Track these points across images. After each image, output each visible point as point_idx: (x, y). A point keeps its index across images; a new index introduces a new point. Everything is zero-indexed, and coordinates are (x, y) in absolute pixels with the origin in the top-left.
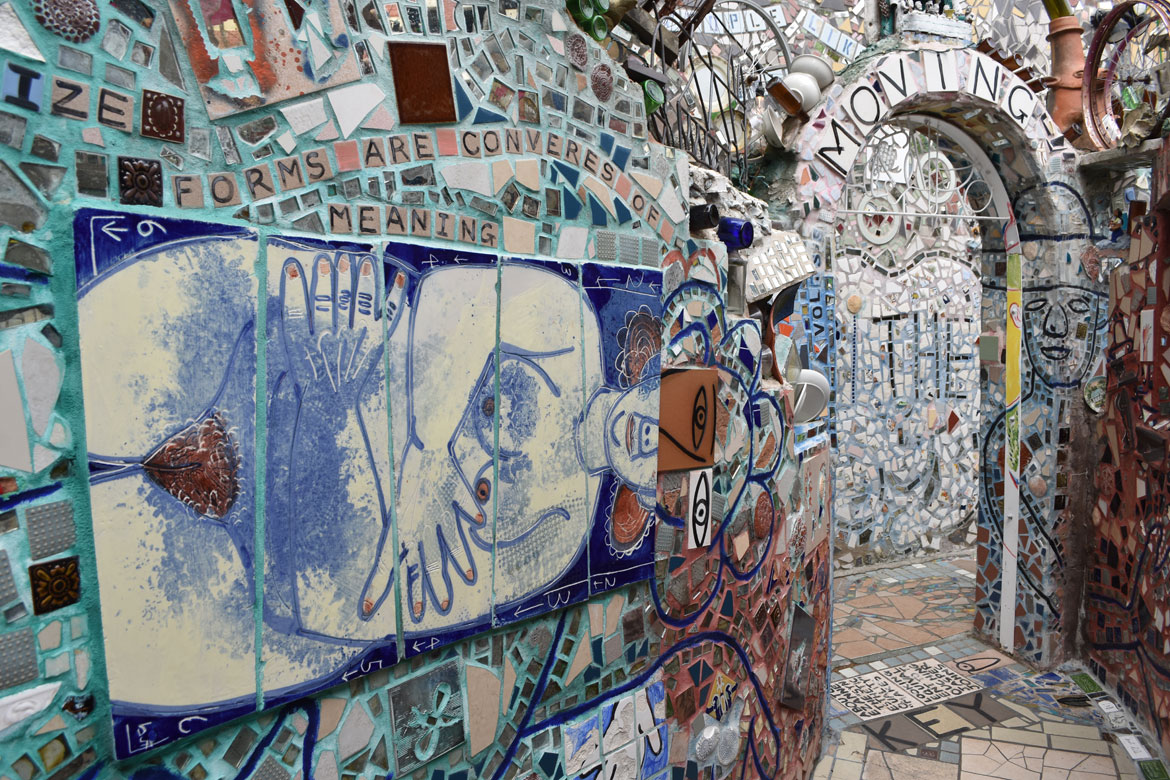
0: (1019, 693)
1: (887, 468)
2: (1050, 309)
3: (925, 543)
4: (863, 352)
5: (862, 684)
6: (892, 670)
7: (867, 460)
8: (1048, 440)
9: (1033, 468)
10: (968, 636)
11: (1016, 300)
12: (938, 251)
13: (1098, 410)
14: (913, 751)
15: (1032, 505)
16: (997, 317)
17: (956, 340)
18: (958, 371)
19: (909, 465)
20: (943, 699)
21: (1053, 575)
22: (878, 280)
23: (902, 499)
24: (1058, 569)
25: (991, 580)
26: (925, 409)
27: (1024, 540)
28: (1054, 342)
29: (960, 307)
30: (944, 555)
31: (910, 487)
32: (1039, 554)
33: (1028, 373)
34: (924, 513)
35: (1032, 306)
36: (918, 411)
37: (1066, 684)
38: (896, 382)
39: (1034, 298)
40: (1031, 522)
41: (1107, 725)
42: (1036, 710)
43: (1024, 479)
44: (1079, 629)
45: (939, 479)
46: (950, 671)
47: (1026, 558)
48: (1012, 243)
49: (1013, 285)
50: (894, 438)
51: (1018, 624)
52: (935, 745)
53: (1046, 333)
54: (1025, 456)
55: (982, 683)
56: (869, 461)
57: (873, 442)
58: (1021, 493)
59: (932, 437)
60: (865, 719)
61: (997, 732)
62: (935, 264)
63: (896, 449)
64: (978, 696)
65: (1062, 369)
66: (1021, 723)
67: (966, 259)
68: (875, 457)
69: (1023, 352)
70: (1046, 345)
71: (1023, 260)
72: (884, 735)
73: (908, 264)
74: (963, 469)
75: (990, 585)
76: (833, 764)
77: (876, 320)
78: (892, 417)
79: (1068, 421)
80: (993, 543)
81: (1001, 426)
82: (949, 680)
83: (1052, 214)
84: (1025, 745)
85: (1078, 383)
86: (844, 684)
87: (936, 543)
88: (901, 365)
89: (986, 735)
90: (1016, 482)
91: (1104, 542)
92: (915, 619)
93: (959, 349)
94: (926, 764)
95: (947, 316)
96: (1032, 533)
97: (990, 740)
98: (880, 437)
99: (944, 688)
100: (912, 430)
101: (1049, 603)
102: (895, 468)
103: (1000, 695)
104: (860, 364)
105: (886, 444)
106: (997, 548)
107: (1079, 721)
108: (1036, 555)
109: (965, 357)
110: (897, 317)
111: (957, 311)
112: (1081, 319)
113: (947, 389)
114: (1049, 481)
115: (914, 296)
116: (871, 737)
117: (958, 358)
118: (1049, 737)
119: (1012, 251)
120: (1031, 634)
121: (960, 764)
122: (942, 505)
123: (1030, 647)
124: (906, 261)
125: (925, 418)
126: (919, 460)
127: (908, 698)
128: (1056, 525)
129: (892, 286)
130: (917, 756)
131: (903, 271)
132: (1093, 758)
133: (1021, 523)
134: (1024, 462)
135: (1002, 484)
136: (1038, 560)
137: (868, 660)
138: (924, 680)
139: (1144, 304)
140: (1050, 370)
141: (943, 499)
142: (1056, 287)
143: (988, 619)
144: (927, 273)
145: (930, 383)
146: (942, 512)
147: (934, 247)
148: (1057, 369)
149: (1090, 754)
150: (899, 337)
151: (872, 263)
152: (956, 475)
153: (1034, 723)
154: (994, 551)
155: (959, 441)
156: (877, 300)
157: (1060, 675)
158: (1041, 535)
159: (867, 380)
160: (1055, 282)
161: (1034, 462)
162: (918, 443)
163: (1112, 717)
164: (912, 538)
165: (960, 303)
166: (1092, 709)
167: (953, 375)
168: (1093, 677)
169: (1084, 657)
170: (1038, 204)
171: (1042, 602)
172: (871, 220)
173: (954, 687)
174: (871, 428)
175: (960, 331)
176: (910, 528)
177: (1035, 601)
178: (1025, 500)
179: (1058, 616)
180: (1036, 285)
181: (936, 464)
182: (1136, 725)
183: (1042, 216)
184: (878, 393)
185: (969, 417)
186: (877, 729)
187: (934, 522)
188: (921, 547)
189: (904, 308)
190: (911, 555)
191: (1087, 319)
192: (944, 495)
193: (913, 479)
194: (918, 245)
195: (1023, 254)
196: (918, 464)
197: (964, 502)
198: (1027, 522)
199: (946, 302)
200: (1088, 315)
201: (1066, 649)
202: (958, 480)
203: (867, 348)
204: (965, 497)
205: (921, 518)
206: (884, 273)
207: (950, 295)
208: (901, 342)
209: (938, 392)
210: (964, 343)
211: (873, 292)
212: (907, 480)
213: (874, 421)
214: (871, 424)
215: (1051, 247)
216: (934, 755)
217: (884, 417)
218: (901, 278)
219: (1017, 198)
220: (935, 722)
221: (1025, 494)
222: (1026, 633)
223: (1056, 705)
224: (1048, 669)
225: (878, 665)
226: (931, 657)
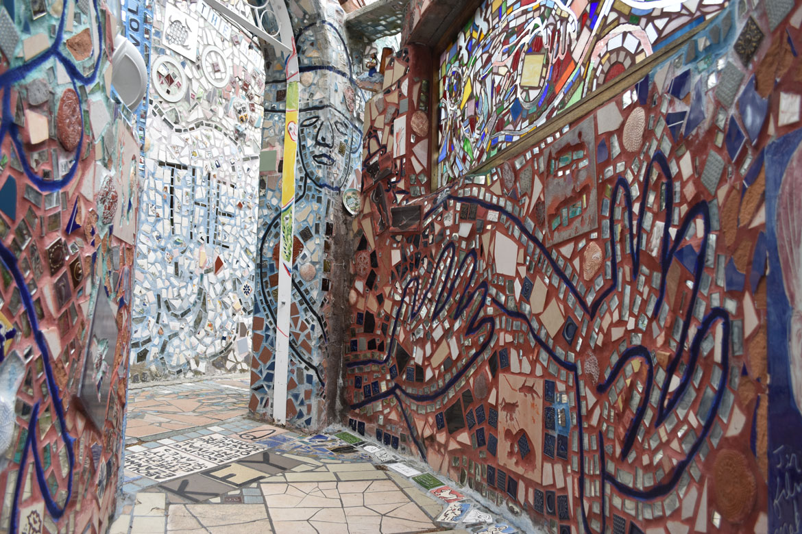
0: (299, 449)
1: (164, 296)
2: (322, 124)
3: (193, 366)
4: (149, 188)
5: (152, 455)
6: (180, 444)
7: (147, 285)
8: (317, 231)
9: (304, 256)
10: (244, 418)
11: (293, 118)
12: (214, 124)
13: (353, 213)
14: (218, 500)
15: (302, 289)
16: (276, 135)
17: (223, 199)
18: (224, 224)
19: (183, 295)
20: (234, 459)
21: (320, 347)
22: (166, 131)
23: (175, 325)
24: (324, 343)
25: (265, 363)
26: (197, 250)
27: (295, 321)
28: (324, 150)
29: (227, 174)
30: (209, 377)
31: (183, 315)
32: (309, 330)
33: (302, 178)
34: (193, 339)
35: (307, 123)
36: (191, 251)
37: (333, 440)
38: (175, 221)
39: (309, 116)
40: (301, 304)
41: (376, 461)
42: (317, 458)
43: (296, 268)
44: (338, 397)
45: (205, 311)
46: (235, 441)
47: (297, 335)
48: (293, 72)
49: (291, 106)
50: (171, 269)
51: (290, 397)
52: (238, 492)
53: (318, 143)
54: (297, 247)
55: (266, 446)
56: (149, 287)
57: (152, 269)
58: (293, 281)
59: (202, 276)
60: (160, 480)
61: (290, 476)
62: (210, 133)
63: (172, 279)
64: (266, 455)
65: (329, 173)
66: (310, 468)
67: (233, 138)
68: (154, 283)
69: (298, 161)
70: (317, 153)
71: (300, 87)
72: (182, 491)
73: (191, 126)
74: (225, 306)
75: (264, 368)
76: (132, 521)
77: (161, 164)
78: (170, 251)
79: (332, 217)
80: (267, 329)
81: (277, 225)
82: (236, 446)
83: (327, 48)
84: (318, 482)
85: (338, 189)
86: (133, 457)
87: (202, 367)
88: (180, 208)
89: (283, 479)
90: (288, 271)
91: (360, 315)
92: (194, 411)
93: (225, 207)
94: (231, 509)
95: (218, 178)
96: (303, 313)
97: (287, 482)
98: (159, 266)
99: (233, 452)
100: (186, 265)
101: (317, 373)
102: (170, 296)
103: (283, 452)
104: (145, 198)
105: (164, 273)
106: (271, 333)
107: (353, 461)
108: (306, 332)
109: (230, 215)
110: (179, 167)
111: (226, 176)
112: (343, 139)
113: (215, 237)
114: (317, 266)
115: (194, 154)
116: (170, 494)
117: (224, 214)
118: (335, 474)
119: (291, 80)
120: (302, 403)
121: (265, 503)
122: (208, 334)
123: (301, 415)
124: (188, 123)
125: (197, 258)
126: (190, 292)
127: (201, 462)
128: (323, 304)
129: (176, 139)
130: (222, 503)
131: (185, 130)
132: (375, 482)
133: (293, 306)
134: (296, 253)
135: (277, 276)
136: (308, 336)
137: (156, 438)
138: (212, 448)
139: (397, 114)
140: (320, 173)
141: (208, 329)
142: (327, 106)
143: (262, 399)
144: (205, 139)
145: (202, 229)
146: (208, 340)
147: (210, 120)
148: (326, 172)
149: (373, 480)
150: (179, 184)
151: (161, 116)
152: (219, 310)
153: (318, 467)
154: (268, 336)
155: (223, 282)
156: (163, 147)
157: (327, 435)
158: (310, 313)
159: (151, 213)
160: (326, 103)
161: (305, 251)
162: (191, 278)
163: (378, 455)
164: (183, 361)
165: (227, 170)
166: (360, 453)
167: (220, 227)
168: (353, 433)
169: (343, 420)
170: (317, 39)
171: (312, 372)
172: (162, 79)
173: (241, 450)
174: (152, 257)
175: (227, 192)
176: (181, 351)
177: (306, 372)
178: (296, 285)
179: (323, 385)
180: (310, 106)
181: (204, 299)
182: (397, 456)
183: (319, 49)
184: (159, 226)
185: (230, 264)
186: (176, 488)
187: (201, 349)
188: (190, 369)
189: (185, 161)
190: (182, 376)
191: (346, 141)
192: (210, 325)
193: (186, 308)
194: (198, 114)
195: (301, 82)
196: (190, 296)
197: (225, 334)
198: (298, 305)
199: (218, 167)
200: (346, 138)
201: (329, 415)
202: (221, 315)
203: (152, 185)
204: (226, 330)
205: (191, 344)
206: (171, 127)
207: (221, 162)
208: (180, 188)
209: (208, 237)
210: (229, 203)
211: (160, 139)
212: (181, 308)
213: (155, 251)
214: (152, 253)
215: (324, 75)
216: (239, 500)
217: (163, 249)
218: (185, 135)
219: (300, 33)
220: (231, 475)
221: (296, 281)
222: (296, 404)
223: (331, 454)
224: (317, 432)
225: (166, 441)
226: (215, 433)
